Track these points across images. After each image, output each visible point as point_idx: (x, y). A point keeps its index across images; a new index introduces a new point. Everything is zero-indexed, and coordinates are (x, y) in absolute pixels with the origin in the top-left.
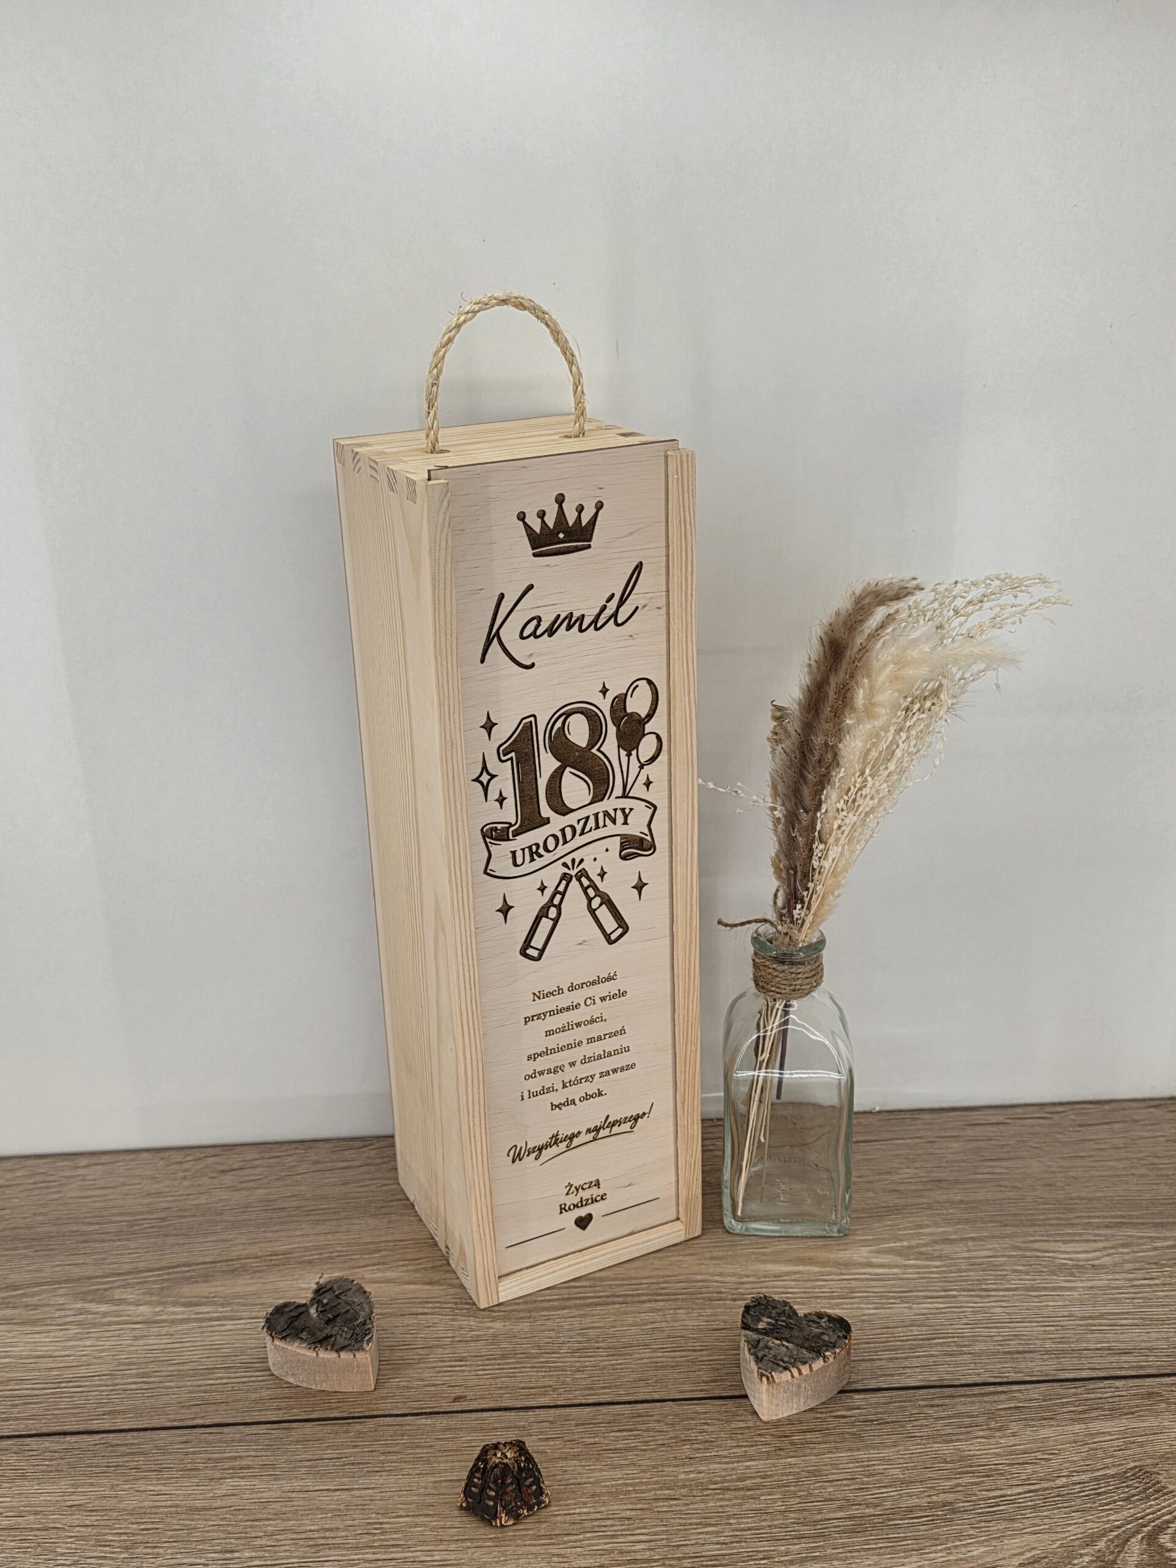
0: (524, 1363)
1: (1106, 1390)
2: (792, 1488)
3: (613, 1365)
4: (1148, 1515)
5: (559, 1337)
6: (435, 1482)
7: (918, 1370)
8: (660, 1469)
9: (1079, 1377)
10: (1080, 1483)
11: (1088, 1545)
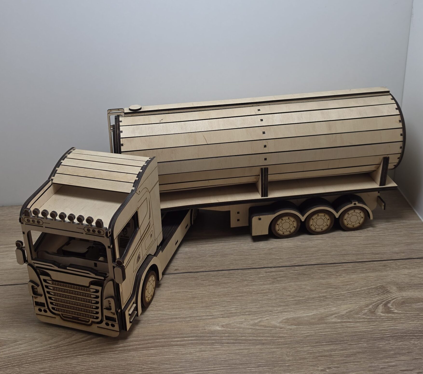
0: (195, 259)
1: (372, 264)
2: (278, 293)
3: (222, 260)
4: (384, 298)
5: (205, 252)
6: (171, 293)
7: (315, 260)
8: (238, 288)
9: (363, 261)
10: (364, 290)
11: (366, 307)
